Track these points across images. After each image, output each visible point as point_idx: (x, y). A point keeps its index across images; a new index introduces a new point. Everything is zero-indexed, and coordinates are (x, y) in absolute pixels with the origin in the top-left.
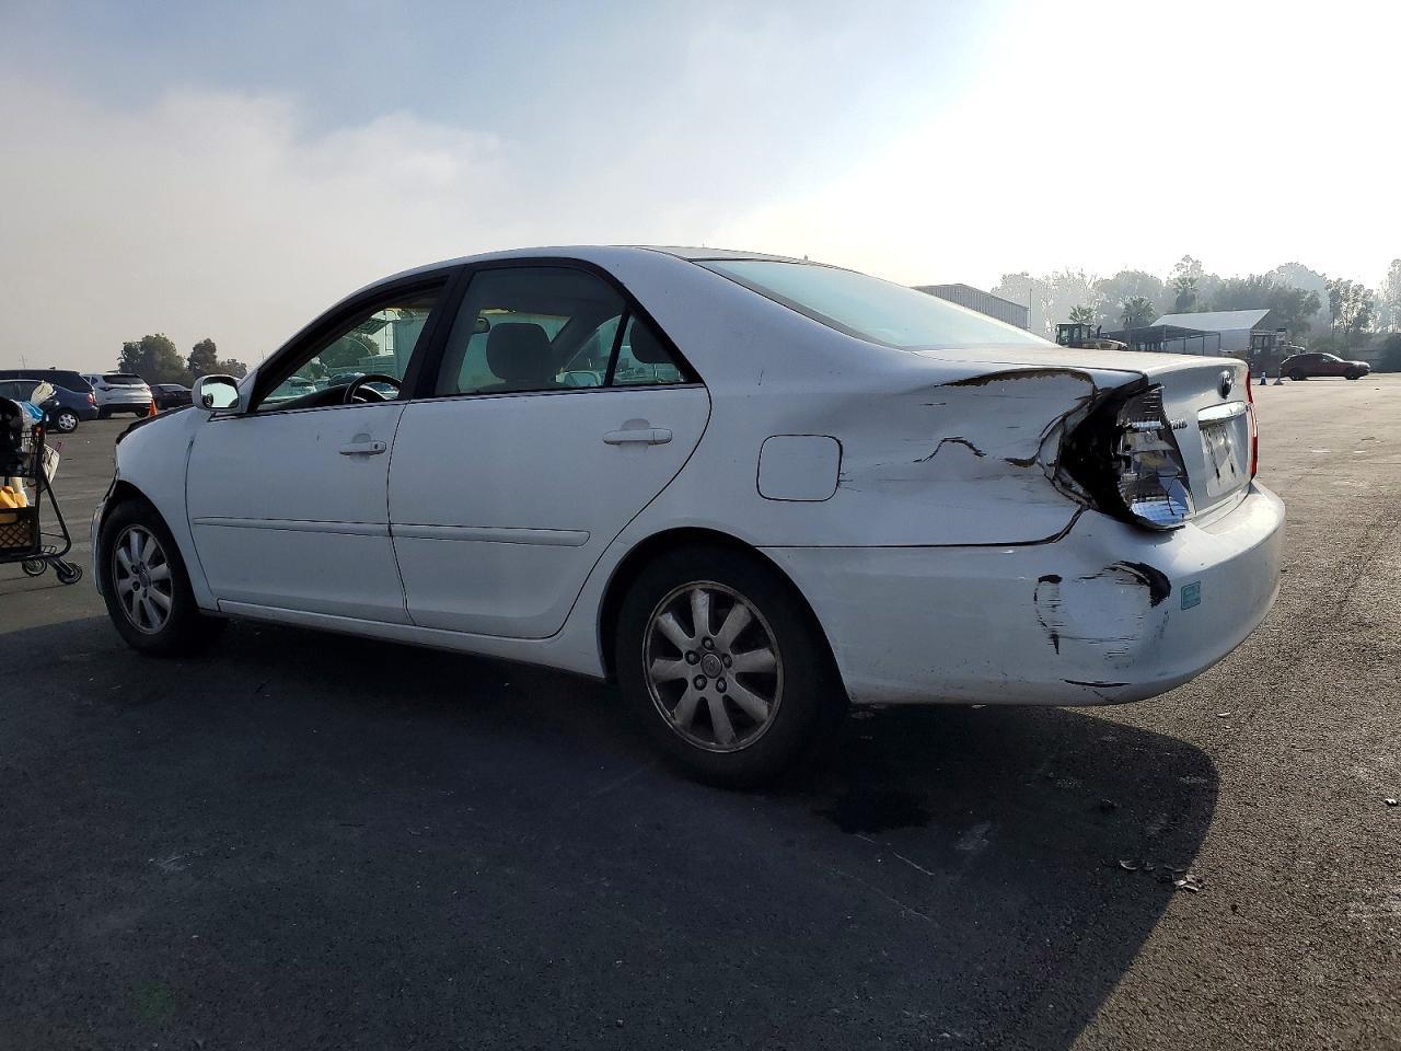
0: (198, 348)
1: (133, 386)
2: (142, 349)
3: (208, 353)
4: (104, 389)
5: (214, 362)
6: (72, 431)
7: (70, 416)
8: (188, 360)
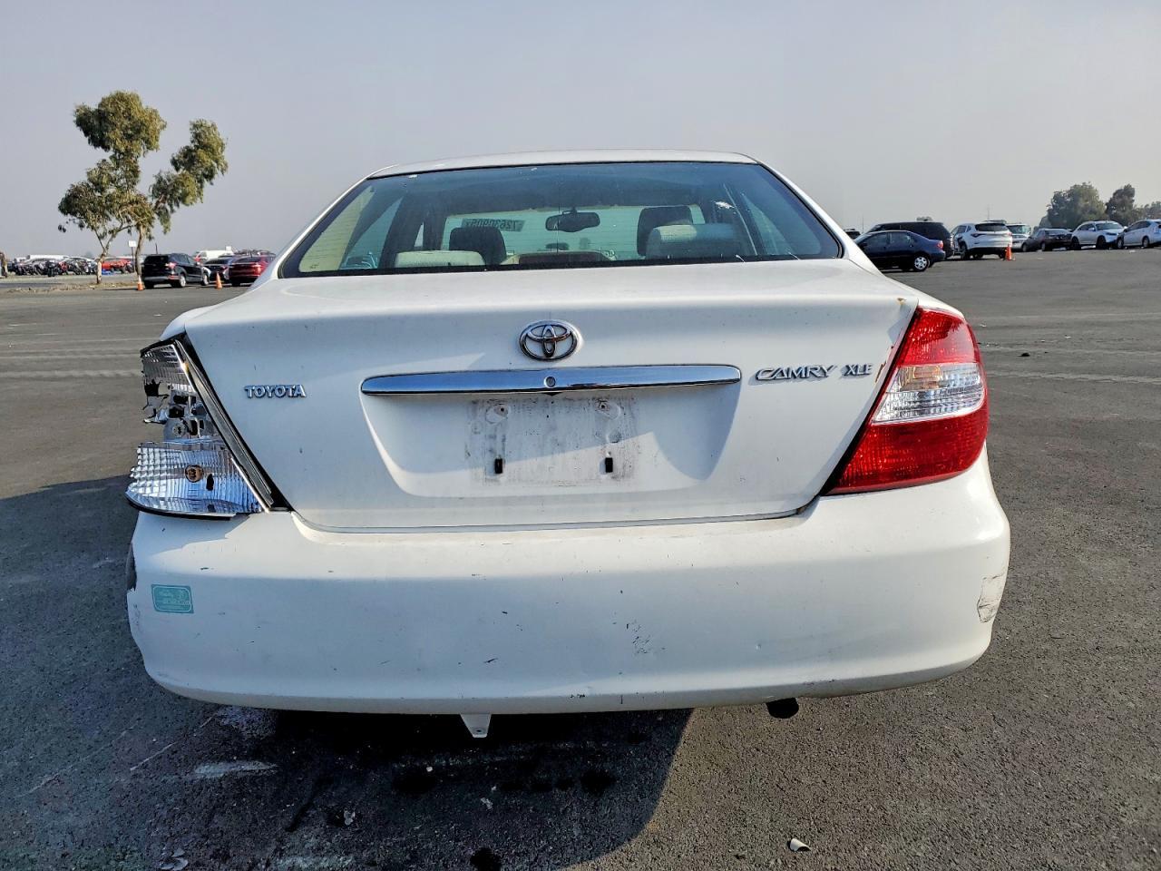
0: (1118, 194)
1: (997, 233)
2: (1069, 196)
3: (1126, 198)
4: (974, 236)
5: (1131, 207)
6: (923, 270)
7: (923, 259)
8: (1107, 204)
